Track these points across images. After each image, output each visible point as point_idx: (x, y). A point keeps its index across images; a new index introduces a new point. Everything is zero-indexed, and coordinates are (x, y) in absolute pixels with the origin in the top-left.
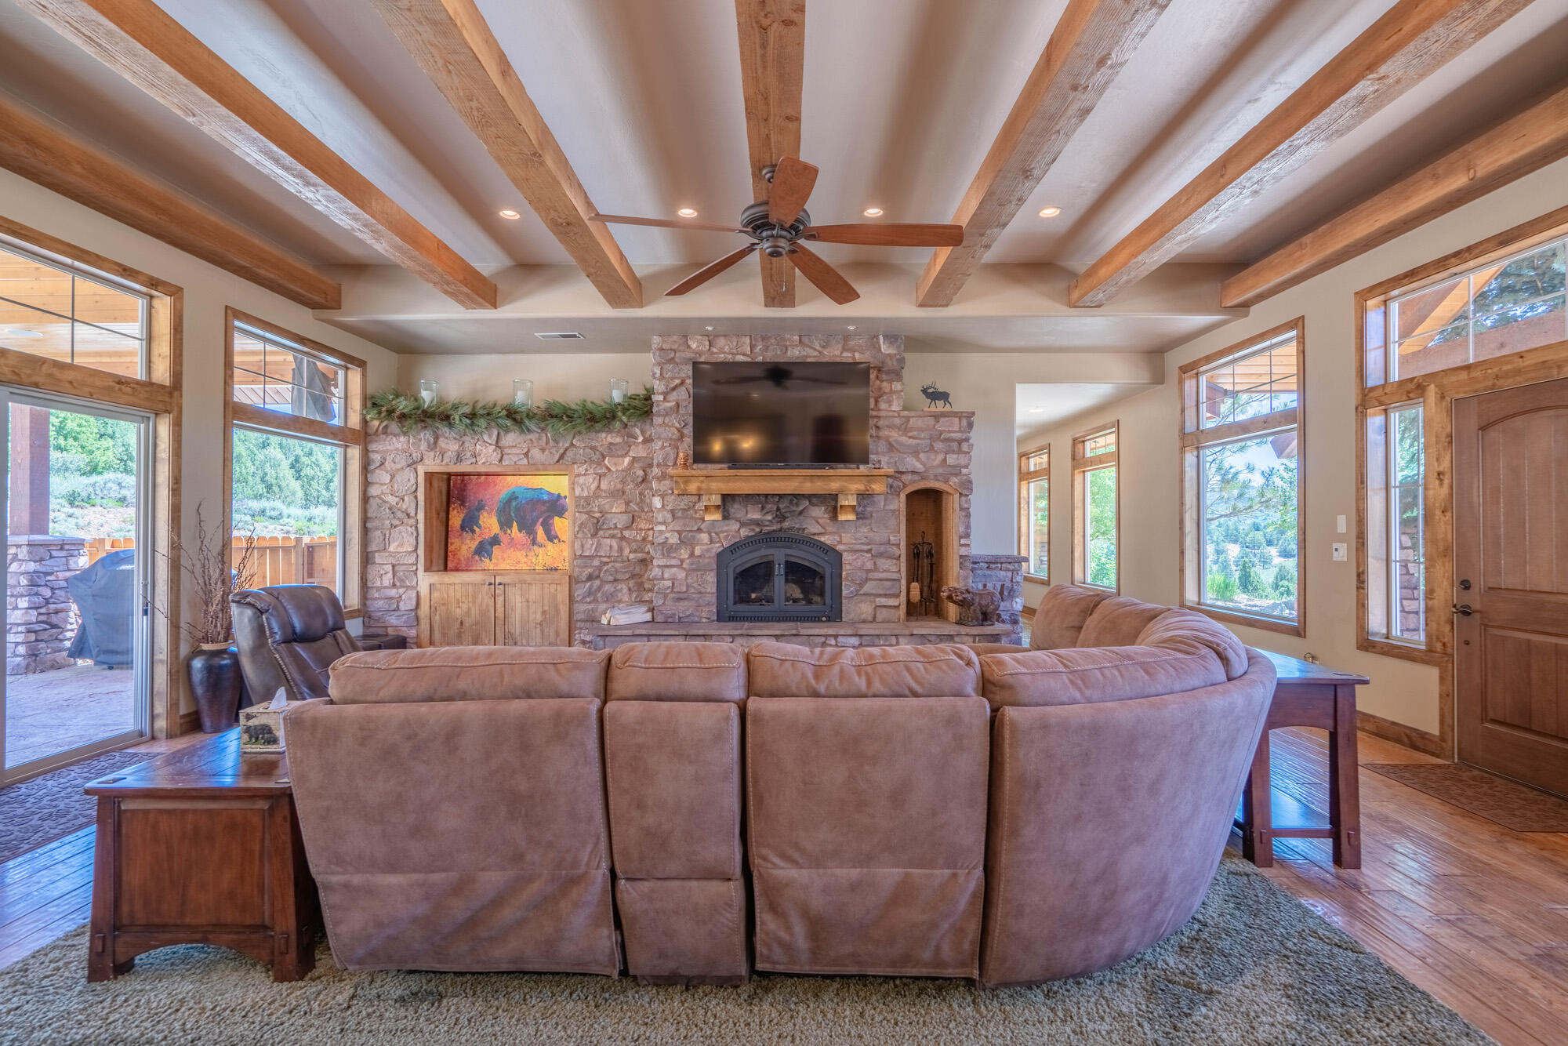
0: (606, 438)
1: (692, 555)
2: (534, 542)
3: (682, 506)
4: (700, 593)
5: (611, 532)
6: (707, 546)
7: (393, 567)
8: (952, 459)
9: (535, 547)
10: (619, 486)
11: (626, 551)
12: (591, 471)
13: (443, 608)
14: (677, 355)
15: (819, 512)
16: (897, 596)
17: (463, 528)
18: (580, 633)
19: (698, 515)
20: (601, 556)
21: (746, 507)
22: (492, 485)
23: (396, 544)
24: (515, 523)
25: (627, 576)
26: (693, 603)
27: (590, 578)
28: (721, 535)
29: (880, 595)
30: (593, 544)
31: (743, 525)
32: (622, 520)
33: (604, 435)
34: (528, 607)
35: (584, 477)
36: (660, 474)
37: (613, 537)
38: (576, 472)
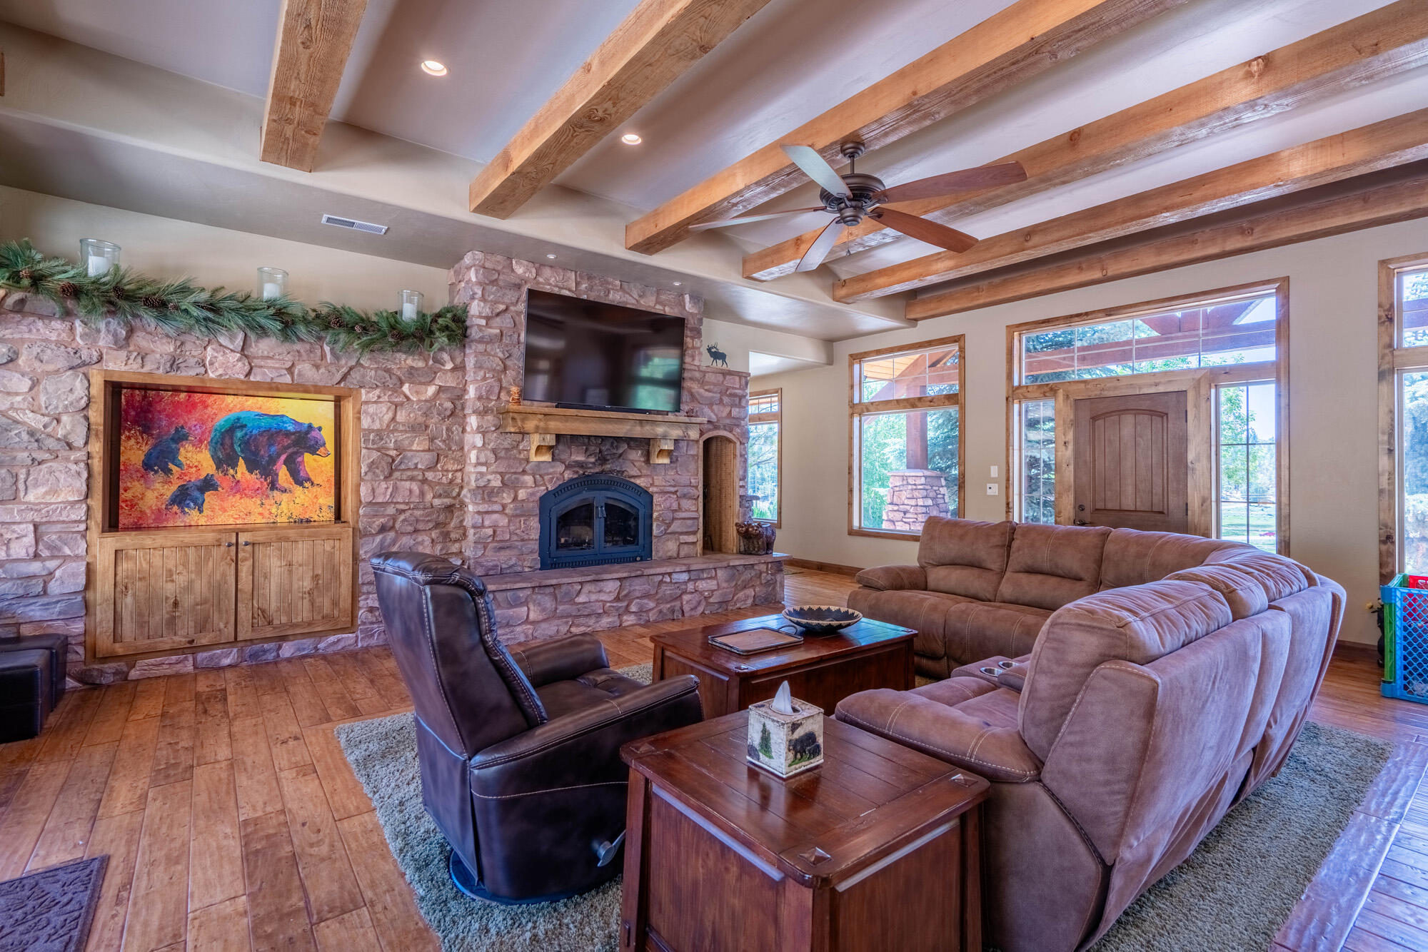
0: (405, 360)
1: (515, 499)
2: (273, 486)
3: (506, 444)
4: (523, 540)
5: (409, 473)
6: (530, 489)
7: (36, 527)
8: (735, 412)
9: (276, 493)
10: (421, 419)
11: (429, 496)
12: (386, 398)
13: (138, 584)
14: (501, 277)
15: (636, 455)
16: (694, 533)
17: (148, 465)
18: (367, 599)
19: (522, 456)
20: (398, 503)
21: (570, 448)
22: (200, 407)
23: (42, 490)
24: (241, 460)
25: (431, 525)
26: (515, 552)
27: (383, 529)
28: (546, 477)
29: (682, 533)
30: (387, 488)
31: (568, 467)
32: (423, 460)
33: (404, 356)
34: (290, 572)
35: (375, 406)
36: (482, 408)
37: (412, 479)
38: (364, 398)
